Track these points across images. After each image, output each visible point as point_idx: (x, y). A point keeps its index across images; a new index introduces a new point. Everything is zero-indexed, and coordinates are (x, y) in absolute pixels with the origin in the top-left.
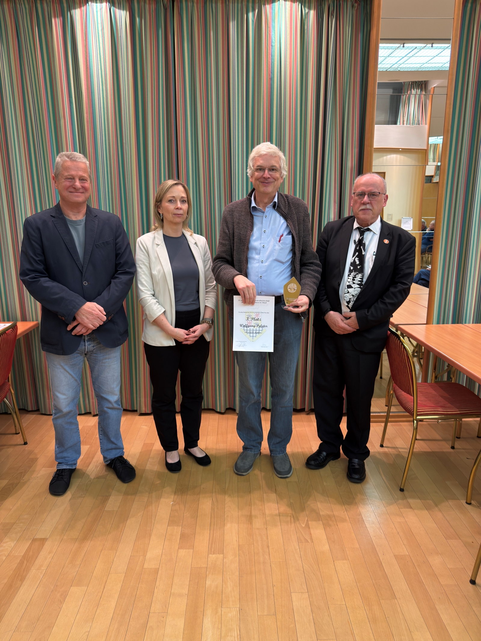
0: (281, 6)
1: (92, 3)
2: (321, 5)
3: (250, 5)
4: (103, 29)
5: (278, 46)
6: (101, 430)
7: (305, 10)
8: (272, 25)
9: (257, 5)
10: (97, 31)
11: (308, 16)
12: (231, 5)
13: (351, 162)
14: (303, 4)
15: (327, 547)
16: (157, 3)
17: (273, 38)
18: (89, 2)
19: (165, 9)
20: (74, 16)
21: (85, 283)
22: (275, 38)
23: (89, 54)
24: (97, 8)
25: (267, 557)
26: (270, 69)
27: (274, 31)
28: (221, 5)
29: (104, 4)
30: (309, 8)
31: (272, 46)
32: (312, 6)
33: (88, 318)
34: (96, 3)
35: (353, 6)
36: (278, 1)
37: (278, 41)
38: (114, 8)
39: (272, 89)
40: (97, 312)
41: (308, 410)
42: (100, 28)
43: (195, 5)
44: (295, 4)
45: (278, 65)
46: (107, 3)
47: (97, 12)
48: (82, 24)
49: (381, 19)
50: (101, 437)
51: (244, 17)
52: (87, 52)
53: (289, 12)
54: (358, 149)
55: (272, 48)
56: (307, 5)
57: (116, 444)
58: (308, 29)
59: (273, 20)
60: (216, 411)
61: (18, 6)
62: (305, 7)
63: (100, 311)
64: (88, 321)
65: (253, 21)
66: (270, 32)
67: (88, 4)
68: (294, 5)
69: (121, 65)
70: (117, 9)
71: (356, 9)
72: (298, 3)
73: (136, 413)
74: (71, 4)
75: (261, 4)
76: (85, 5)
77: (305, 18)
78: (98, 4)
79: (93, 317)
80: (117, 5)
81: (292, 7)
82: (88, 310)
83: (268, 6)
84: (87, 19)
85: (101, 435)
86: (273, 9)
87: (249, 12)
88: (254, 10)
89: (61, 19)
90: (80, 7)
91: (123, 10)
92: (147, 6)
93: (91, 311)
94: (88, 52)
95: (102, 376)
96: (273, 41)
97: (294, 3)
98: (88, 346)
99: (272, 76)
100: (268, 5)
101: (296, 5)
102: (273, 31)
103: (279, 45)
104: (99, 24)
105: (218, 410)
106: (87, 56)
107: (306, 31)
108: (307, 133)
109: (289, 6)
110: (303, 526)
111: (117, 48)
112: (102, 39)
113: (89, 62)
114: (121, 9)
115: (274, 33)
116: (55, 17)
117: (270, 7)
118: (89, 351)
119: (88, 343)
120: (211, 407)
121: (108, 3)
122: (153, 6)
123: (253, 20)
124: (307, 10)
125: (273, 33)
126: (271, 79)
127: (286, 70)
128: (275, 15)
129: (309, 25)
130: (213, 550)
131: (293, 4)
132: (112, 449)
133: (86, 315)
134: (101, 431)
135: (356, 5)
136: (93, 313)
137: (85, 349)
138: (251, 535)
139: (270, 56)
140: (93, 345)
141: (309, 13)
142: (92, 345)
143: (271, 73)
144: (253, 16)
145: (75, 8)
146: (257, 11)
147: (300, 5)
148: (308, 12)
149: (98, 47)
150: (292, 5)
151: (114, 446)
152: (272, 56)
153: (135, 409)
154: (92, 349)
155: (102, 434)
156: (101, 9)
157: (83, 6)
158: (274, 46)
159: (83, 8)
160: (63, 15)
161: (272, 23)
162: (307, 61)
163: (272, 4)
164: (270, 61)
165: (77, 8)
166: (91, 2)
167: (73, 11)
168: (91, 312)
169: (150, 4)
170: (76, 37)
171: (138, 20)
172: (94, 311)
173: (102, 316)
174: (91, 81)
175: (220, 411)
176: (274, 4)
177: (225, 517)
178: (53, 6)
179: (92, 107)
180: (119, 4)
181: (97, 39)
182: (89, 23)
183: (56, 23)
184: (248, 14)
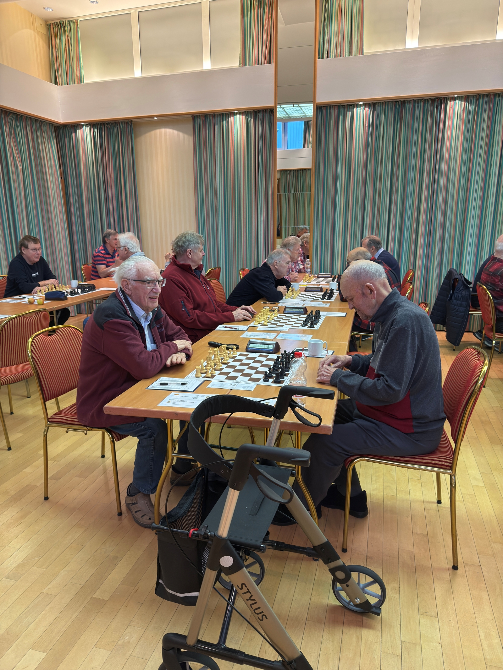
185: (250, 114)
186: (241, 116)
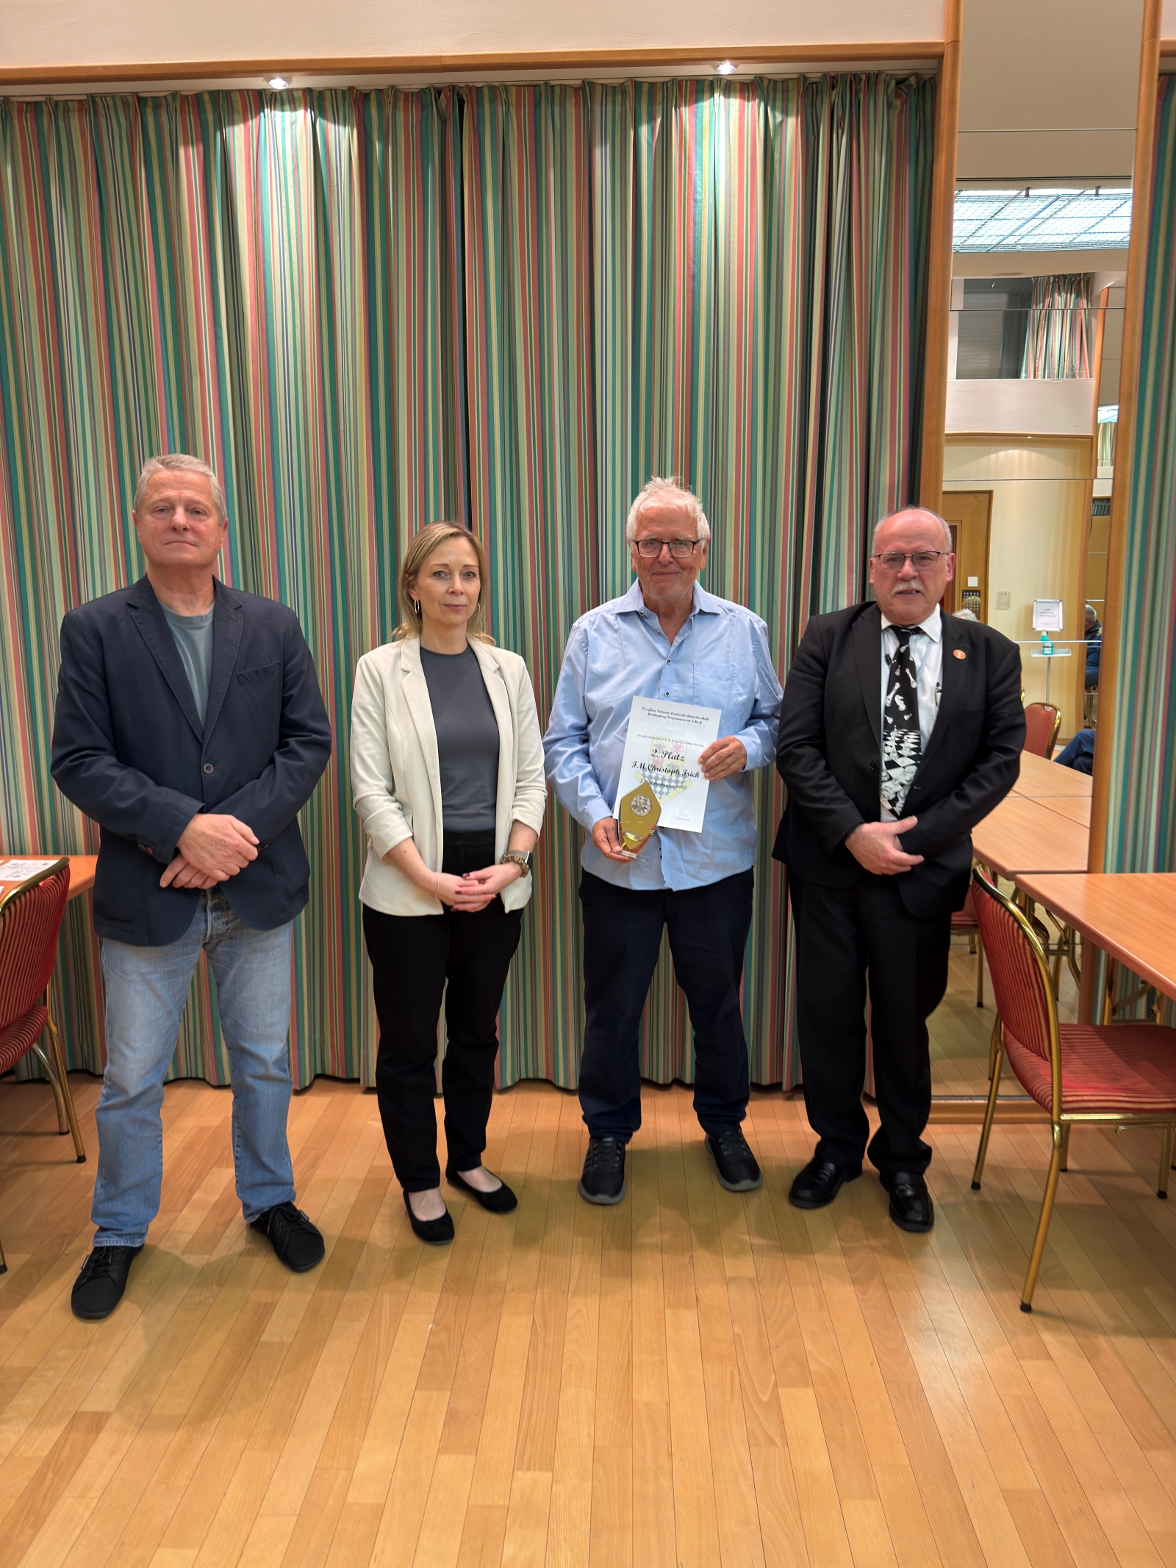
0: (716, 108)
1: (273, 111)
2: (813, 104)
3: (644, 107)
4: (296, 169)
5: (709, 199)
6: (239, 1134)
7: (774, 117)
8: (696, 151)
9: (659, 108)
10: (282, 173)
11: (782, 131)
12: (598, 108)
13: (889, 472)
14: (770, 102)
15: (824, 1459)
16: (422, 109)
17: (699, 183)
18: (266, 110)
19: (443, 121)
20: (229, 140)
21: (208, 768)
22: (702, 183)
23: (263, 225)
24: (283, 121)
25: (665, 1483)
26: (692, 255)
27: (702, 165)
28: (574, 111)
29: (301, 112)
30: (785, 113)
31: (695, 200)
32: (793, 106)
33: (213, 856)
34: (283, 110)
35: (890, 105)
36: (710, 97)
37: (709, 189)
38: (324, 122)
39: (697, 301)
40: (235, 839)
41: (789, 1089)
42: (290, 168)
43: (513, 110)
44: (750, 103)
45: (709, 245)
46: (306, 110)
47: (283, 130)
48: (249, 158)
49: (957, 135)
50: (237, 1152)
51: (629, 136)
52: (258, 222)
53: (737, 122)
54: (907, 442)
55: (695, 207)
56: (779, 104)
57: (272, 1172)
58: (783, 161)
59: (698, 141)
60: (556, 1084)
61: (103, 121)
62: (774, 109)
63: (243, 836)
64: (213, 862)
65: (649, 144)
66: (692, 170)
67: (262, 114)
68: (748, 105)
69: (338, 251)
70: (331, 122)
71: (898, 112)
72: (757, 100)
73: (357, 1085)
74: (224, 115)
75: (669, 105)
76: (256, 116)
77: (775, 135)
78: (285, 113)
79: (227, 852)
80: (330, 114)
81: (744, 110)
82: (213, 836)
83: (685, 111)
84: (260, 146)
85: (238, 1146)
86: (699, 115)
87: (640, 124)
88: (651, 119)
89: (201, 147)
90: (245, 120)
91: (345, 126)
92: (400, 115)
93: (220, 836)
94: (260, 221)
95: (244, 995)
96: (699, 189)
97: (748, 101)
98: (211, 922)
99: (696, 270)
100: (685, 106)
101: (753, 106)
102: (698, 167)
103: (712, 199)
104: (287, 158)
105: (561, 1083)
106: (257, 230)
107: (777, 166)
108: (781, 403)
109: (737, 107)
110: (765, 1398)
111: (328, 212)
112: (294, 191)
113: (263, 245)
114: (338, 124)
115: (701, 171)
116: (186, 145)
117: (691, 112)
118: (216, 935)
119: (214, 915)
120: (542, 1075)
121: (309, 110)
122: (414, 116)
123: (651, 141)
124: (779, 118)
125: (698, 172)
126: (694, 278)
127: (729, 257)
128: (702, 130)
129: (783, 151)
130: (526, 1458)
131: (746, 103)
132: (263, 1184)
133: (210, 848)
134: (239, 1136)
135: (898, 103)
136: (225, 842)
137: (207, 930)
138: (627, 1421)
139: (692, 224)
140: (226, 919)
141: (784, 124)
142: (224, 920)
143: (694, 263)
144: (650, 132)
145: (232, 123)
146: (659, 121)
147: (762, 105)
148: (782, 122)
149: (284, 209)
150: (744, 105)
151: (267, 1177)
152: (695, 224)
153: (356, 1076)
154: (222, 928)
155: (240, 1144)
156: (293, 123)
157: (252, 118)
158: (702, 200)
159: (253, 123)
160: (204, 139)
161: (696, 147)
162: (781, 235)
163: (695, 106)
164: (692, 235)
165: (238, 123)
166: (269, 109)
167: (228, 130)
168: (222, 840)
169: (406, 110)
170: (233, 184)
171: (377, 146)
172: (230, 836)
173: (248, 850)
174: (265, 288)
175: (566, 1087)
176: (700, 104)
177: (564, 1368)
178: (182, 121)
179: (268, 348)
180: (336, 111)
181: (283, 193)
182: (265, 155)
183: (189, 158)
184: (639, 129)
185: (779, 95)
186: (735, 102)
